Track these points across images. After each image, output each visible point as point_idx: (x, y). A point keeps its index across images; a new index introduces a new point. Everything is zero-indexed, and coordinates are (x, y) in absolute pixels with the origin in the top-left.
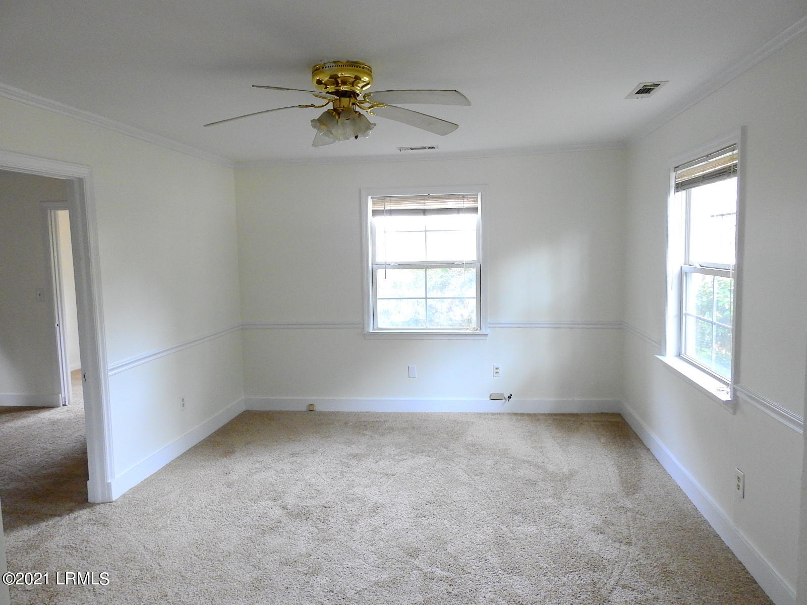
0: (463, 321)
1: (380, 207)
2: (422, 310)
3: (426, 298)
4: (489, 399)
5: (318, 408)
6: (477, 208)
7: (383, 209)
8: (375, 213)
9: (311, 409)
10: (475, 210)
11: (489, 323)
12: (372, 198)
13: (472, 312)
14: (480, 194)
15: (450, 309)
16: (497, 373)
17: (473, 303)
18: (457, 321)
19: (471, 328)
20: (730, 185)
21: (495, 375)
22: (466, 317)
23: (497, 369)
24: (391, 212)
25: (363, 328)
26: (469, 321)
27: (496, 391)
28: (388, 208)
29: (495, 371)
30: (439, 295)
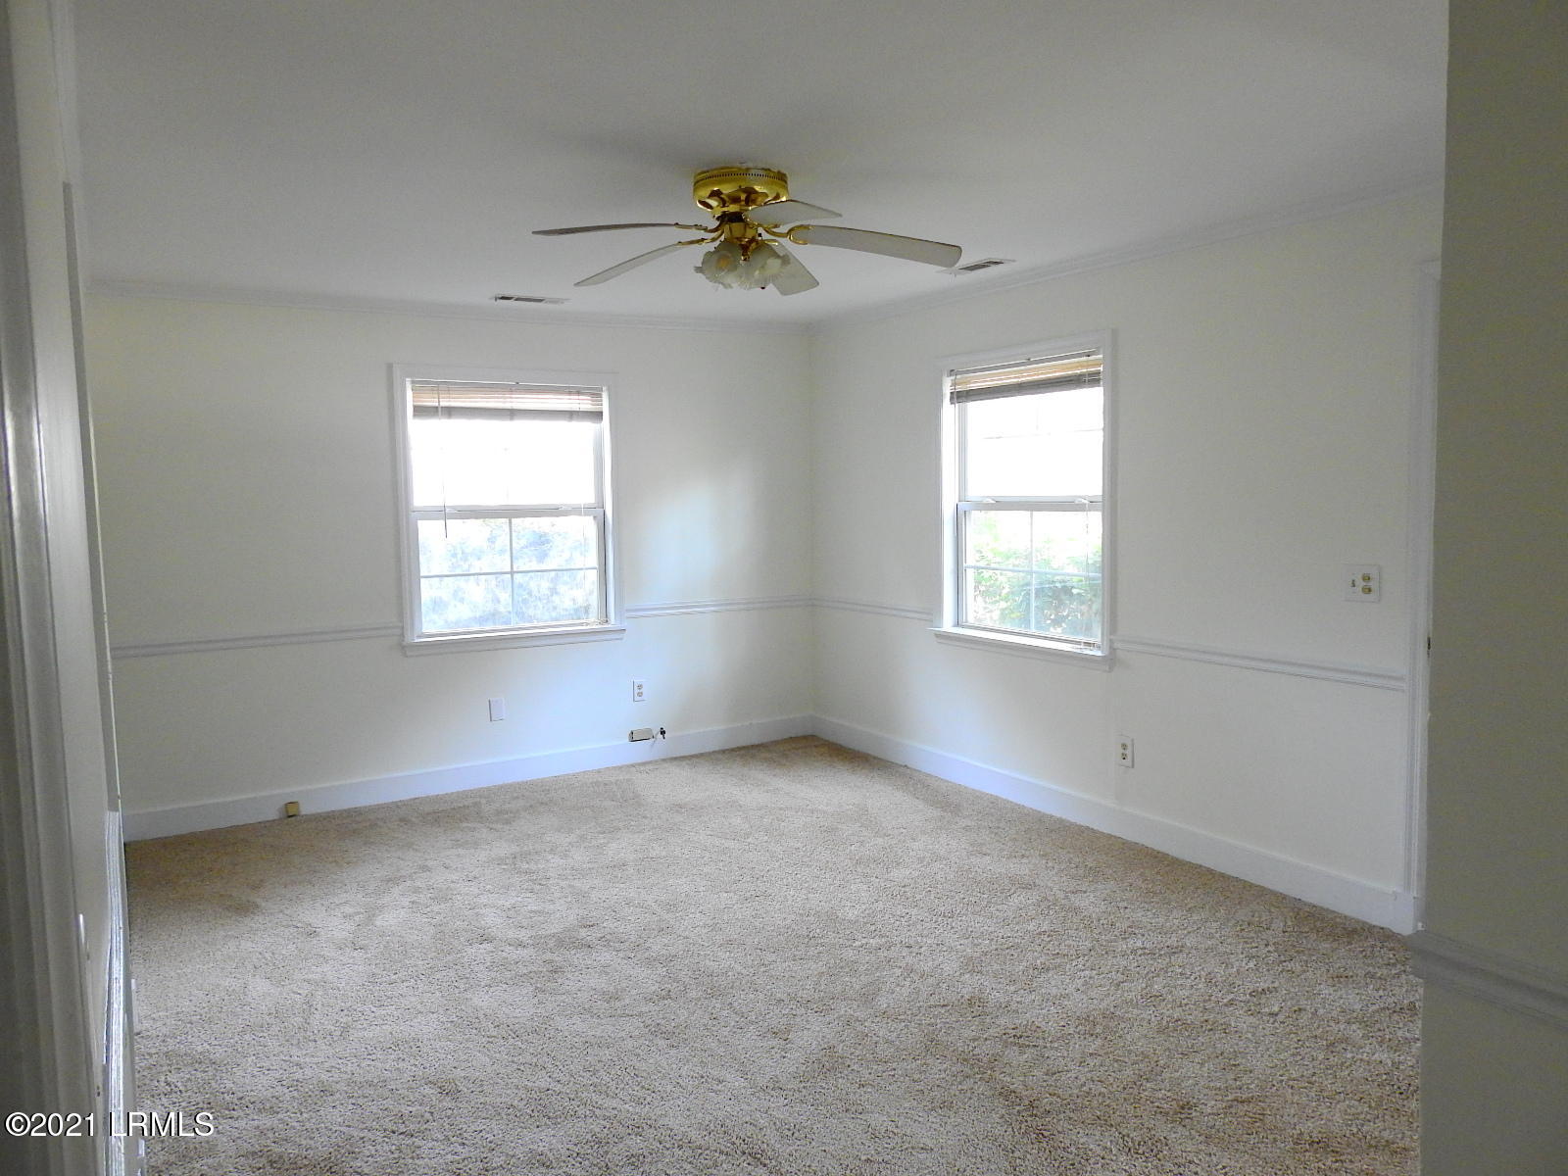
0: (576, 610)
1: (431, 402)
2: (505, 597)
3: (512, 573)
4: (627, 740)
5: (306, 809)
6: (602, 412)
7: (437, 404)
8: (421, 411)
9: (290, 813)
10: (598, 415)
11: (627, 611)
12: (413, 382)
13: (591, 593)
14: (604, 389)
15: (554, 591)
16: (640, 694)
17: (593, 576)
18: (566, 610)
19: (592, 621)
20: (1093, 398)
21: (637, 698)
22: (581, 602)
23: (640, 687)
24: (450, 412)
25: (403, 635)
26: (587, 609)
27: (637, 726)
28: (444, 403)
29: (637, 691)
30: (535, 566)
